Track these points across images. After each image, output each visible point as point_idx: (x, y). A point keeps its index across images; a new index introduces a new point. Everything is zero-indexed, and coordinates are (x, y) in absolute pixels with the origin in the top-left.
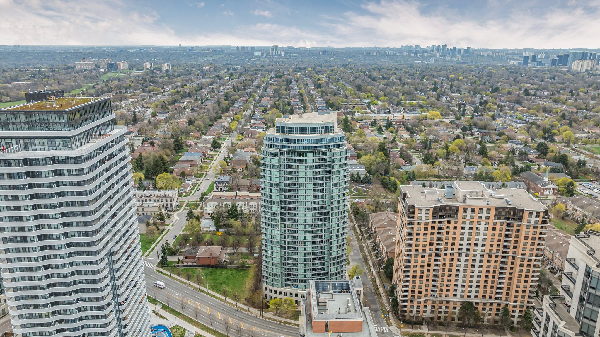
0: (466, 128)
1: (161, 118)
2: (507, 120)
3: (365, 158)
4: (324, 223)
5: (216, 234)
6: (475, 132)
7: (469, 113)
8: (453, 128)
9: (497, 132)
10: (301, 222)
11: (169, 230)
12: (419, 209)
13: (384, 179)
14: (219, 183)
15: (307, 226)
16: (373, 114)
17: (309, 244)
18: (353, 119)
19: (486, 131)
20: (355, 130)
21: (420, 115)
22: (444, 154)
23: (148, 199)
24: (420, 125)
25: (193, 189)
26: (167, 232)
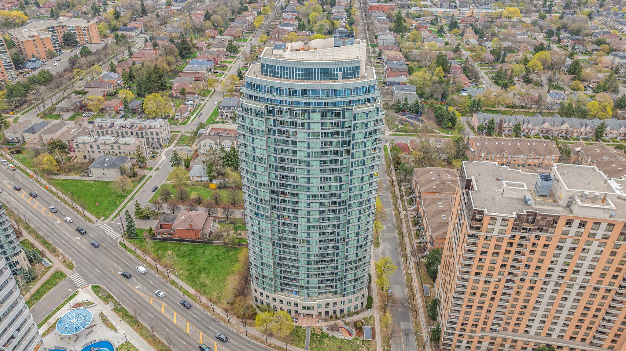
0: (553, 32)
1: (176, 8)
2: (609, 19)
3: (418, 75)
4: (337, 216)
5: (208, 187)
6: (564, 38)
7: (557, 10)
8: (535, 31)
9: (593, 39)
10: (302, 214)
11: (150, 177)
12: (491, 218)
13: (440, 108)
14: (224, 107)
15: (311, 220)
16: (434, 9)
17: (314, 244)
18: (408, 15)
19: (580, 37)
20: (409, 31)
21: (493, 11)
22: (522, 72)
23: (129, 131)
24: (493, 26)
25: (193, 114)
26: (147, 181)
